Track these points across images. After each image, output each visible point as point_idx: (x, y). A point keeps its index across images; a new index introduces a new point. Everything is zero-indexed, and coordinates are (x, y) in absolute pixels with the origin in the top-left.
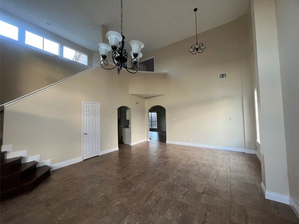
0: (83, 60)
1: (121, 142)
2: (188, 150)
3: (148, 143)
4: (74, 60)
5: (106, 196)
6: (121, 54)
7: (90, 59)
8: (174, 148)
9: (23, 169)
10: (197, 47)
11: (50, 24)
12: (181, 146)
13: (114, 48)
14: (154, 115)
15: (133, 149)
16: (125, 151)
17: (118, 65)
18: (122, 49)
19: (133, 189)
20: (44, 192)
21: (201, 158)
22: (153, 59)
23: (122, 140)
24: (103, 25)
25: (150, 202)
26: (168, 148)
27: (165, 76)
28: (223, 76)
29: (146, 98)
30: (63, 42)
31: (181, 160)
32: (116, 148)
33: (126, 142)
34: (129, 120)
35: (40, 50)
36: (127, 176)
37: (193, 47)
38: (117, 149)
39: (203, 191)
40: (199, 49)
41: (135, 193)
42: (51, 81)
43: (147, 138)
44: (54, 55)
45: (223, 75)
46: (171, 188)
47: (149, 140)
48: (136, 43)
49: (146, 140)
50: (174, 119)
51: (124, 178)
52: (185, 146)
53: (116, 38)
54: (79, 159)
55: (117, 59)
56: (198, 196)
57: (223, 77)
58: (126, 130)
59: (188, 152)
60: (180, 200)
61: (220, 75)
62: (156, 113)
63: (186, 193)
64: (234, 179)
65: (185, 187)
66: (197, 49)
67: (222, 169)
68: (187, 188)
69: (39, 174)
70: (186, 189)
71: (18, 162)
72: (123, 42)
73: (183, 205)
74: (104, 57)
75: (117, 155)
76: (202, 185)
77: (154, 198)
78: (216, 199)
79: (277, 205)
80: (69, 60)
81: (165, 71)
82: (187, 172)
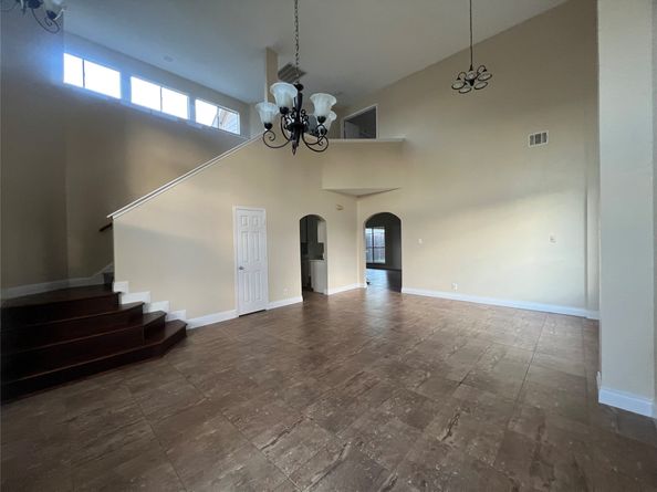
0: (232, 123)
1: (307, 287)
2: (448, 308)
3: (363, 291)
4: (215, 126)
5: (278, 373)
6: (297, 119)
7: (245, 121)
8: (418, 303)
9: (146, 322)
10: (471, 77)
11: (171, 60)
12: (435, 299)
13: (284, 111)
14: (380, 233)
15: (330, 302)
16: (316, 303)
17: (292, 138)
18: (298, 109)
19: (326, 367)
20: (180, 360)
21: (474, 324)
22: (374, 110)
23: (310, 284)
24: (268, 49)
25: (354, 388)
26: (404, 302)
27: (400, 148)
28: (538, 139)
29: (359, 197)
30: (195, 90)
31: (429, 324)
32: (297, 298)
33: (318, 288)
34: (322, 245)
35: (156, 112)
36: (318, 345)
37: (462, 76)
38: (300, 299)
39: (461, 379)
40: (476, 82)
41: (329, 371)
42: (180, 170)
43: (362, 281)
44: (179, 118)
45: (538, 137)
46: (399, 369)
47: (366, 286)
48: (321, 99)
49: (358, 285)
50: (420, 241)
51: (311, 348)
52: (443, 300)
53: (286, 94)
54: (231, 314)
55: (291, 128)
56: (450, 387)
57: (538, 142)
58: (318, 263)
59: (447, 311)
60: (413, 389)
61: (532, 137)
62: (383, 231)
63: (426, 380)
64: (539, 366)
65: (427, 370)
66: (472, 82)
67: (516, 345)
68: (431, 372)
69: (169, 333)
70: (429, 375)
71: (137, 311)
72: (300, 96)
73: (417, 397)
74: (269, 126)
75: (300, 310)
76: (463, 370)
77: (362, 382)
78: (487, 394)
79: (622, 416)
80: (204, 127)
81: (400, 136)
82: (437, 346)
